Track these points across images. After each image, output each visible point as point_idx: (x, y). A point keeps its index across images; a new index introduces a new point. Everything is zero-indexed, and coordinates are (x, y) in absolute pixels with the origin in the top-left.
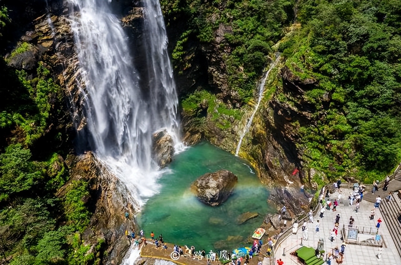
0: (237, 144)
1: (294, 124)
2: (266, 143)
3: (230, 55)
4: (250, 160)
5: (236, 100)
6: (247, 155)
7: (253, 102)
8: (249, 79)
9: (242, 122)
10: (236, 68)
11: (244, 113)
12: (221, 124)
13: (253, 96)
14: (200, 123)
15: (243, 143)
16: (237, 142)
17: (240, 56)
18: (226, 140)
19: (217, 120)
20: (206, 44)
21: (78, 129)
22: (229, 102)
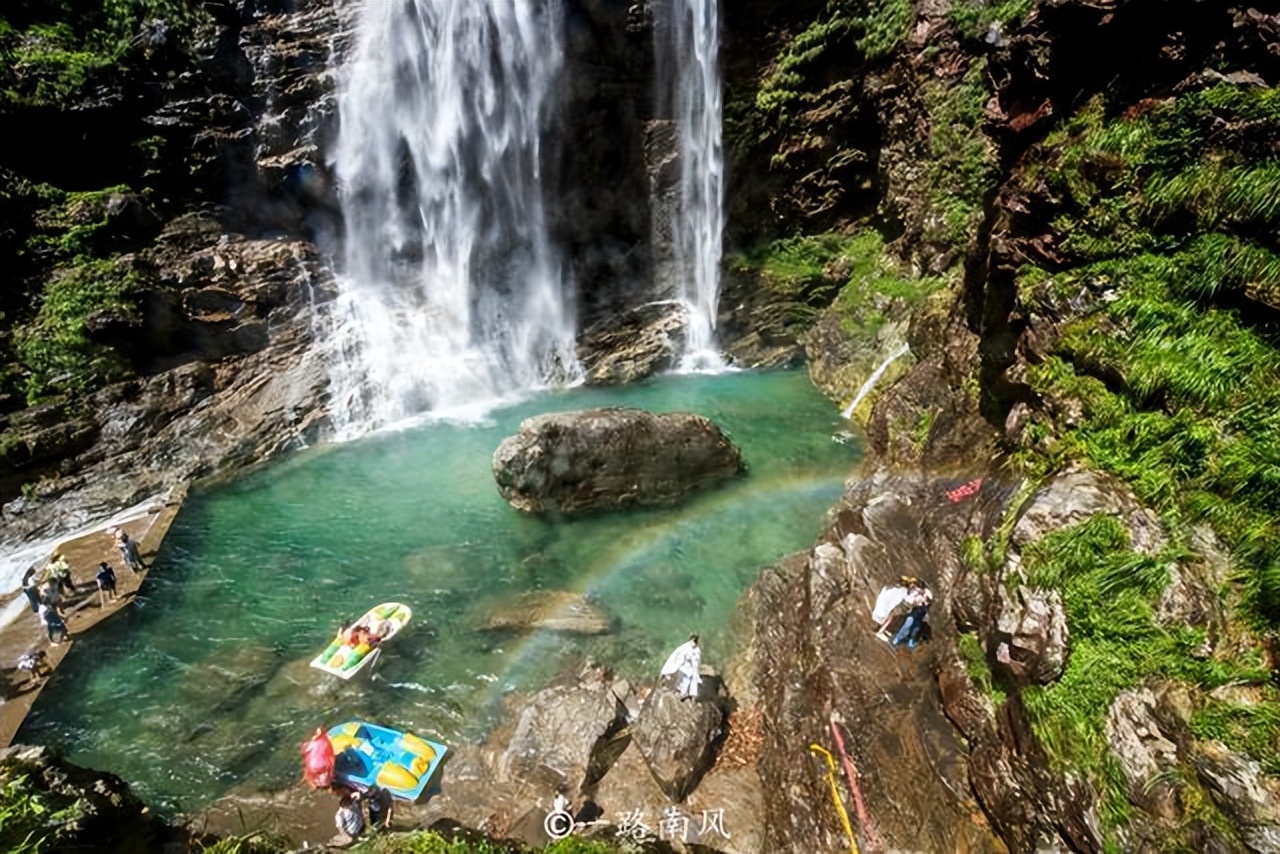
0: (864, 381)
3: (953, 86)
5: (933, 243)
12: (857, 320)
14: (809, 322)
15: (886, 375)
16: (871, 371)
18: (847, 369)
19: (852, 311)
20: (881, 63)
21: (262, 163)
22: (915, 257)
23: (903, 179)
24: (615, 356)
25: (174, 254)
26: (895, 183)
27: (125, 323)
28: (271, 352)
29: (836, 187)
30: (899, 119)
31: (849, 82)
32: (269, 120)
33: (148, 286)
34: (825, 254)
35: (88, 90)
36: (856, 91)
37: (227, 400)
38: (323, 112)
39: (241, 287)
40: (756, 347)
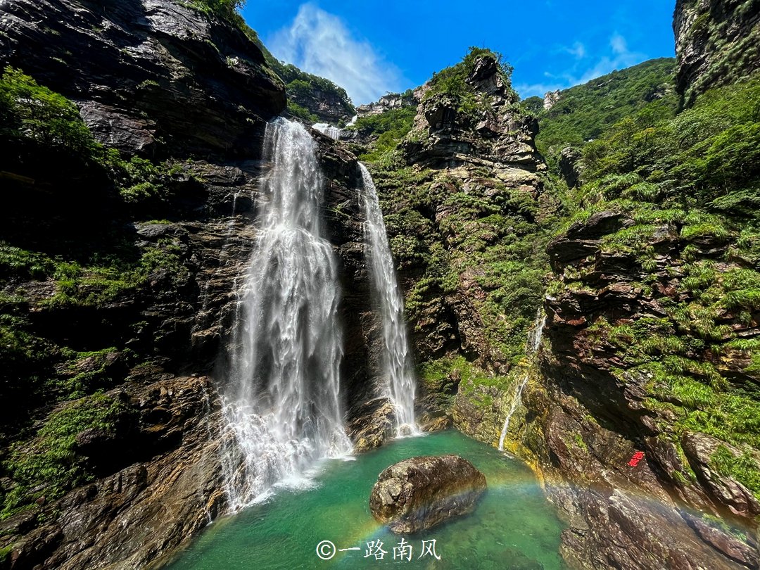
0: (500, 430)
1: (594, 328)
2: (549, 409)
3: (483, 302)
4: (525, 456)
5: (498, 361)
6: (520, 447)
7: (525, 360)
8: (515, 329)
9: (510, 392)
10: (493, 316)
11: (512, 379)
12: (477, 399)
13: (524, 353)
14: (449, 403)
15: (512, 424)
16: (501, 424)
17: (498, 300)
18: (484, 424)
19: (472, 395)
20: (452, 293)
21: (195, 335)
22: (490, 367)
23: (472, 335)
24: (363, 432)
25: (135, 389)
26: (469, 336)
27: (104, 437)
28: (183, 450)
29: (442, 339)
30: (464, 312)
31: (439, 298)
32: (202, 313)
33: (125, 409)
34: (445, 368)
35: (116, 299)
36: (442, 302)
37: (158, 490)
38: (229, 310)
39: (172, 407)
40: (428, 419)
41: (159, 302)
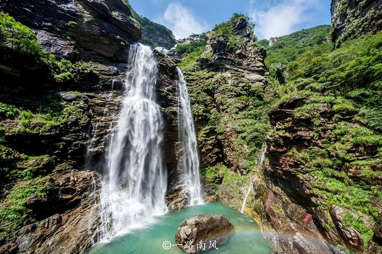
0: (242, 202)
1: (290, 153)
2: (267, 193)
3: (236, 139)
4: (254, 216)
5: (242, 168)
6: (252, 211)
7: (256, 168)
8: (251, 153)
9: (248, 184)
10: (241, 146)
11: (249, 177)
12: (231, 187)
13: (255, 165)
14: (217, 188)
15: (248, 200)
16: (243, 199)
17: (244, 138)
18: (234, 200)
19: (229, 185)
20: (221, 134)
21: (90, 150)
22: (238, 171)
23: (230, 155)
24: (174, 202)
25: (58, 176)
26: (229, 156)
27: (41, 200)
28: (81, 208)
29: (215, 156)
30: (227, 144)
31: (214, 136)
33: (52, 186)
34: (216, 171)
35: (50, 130)
36: (216, 138)
37: (67, 228)
38: (107, 138)
39: (76, 186)
40: (207, 196)
41: (72, 133)
